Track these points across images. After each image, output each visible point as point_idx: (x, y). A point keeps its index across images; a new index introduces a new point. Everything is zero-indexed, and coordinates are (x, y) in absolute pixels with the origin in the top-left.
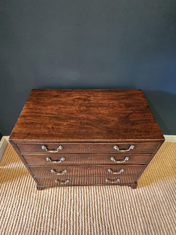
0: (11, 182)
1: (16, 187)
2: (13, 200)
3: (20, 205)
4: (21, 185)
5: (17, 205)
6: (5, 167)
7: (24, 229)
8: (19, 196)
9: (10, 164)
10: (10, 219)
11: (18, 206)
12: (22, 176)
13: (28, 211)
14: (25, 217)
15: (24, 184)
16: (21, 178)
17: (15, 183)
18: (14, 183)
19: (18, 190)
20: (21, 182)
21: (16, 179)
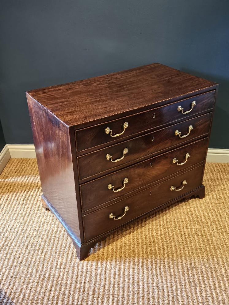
0: (15, 193)
1: (22, 199)
2: (18, 210)
3: (27, 214)
4: (29, 197)
5: (23, 214)
6: (6, 180)
7: (34, 236)
8: (26, 207)
9: (14, 177)
10: (15, 226)
11: (25, 216)
12: (31, 189)
13: (40, 221)
14: (34, 225)
15: (34, 196)
16: (30, 192)
17: (21, 195)
18: (19, 195)
19: (25, 202)
20: (29, 195)
21: (21, 192)
